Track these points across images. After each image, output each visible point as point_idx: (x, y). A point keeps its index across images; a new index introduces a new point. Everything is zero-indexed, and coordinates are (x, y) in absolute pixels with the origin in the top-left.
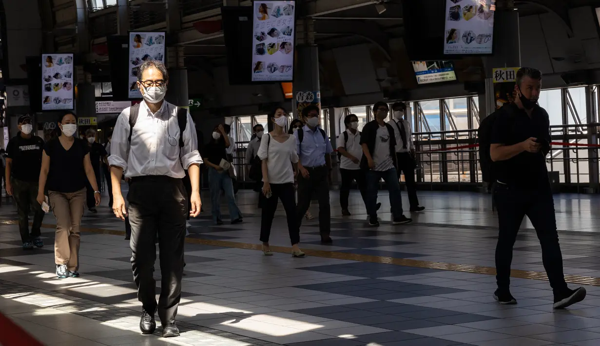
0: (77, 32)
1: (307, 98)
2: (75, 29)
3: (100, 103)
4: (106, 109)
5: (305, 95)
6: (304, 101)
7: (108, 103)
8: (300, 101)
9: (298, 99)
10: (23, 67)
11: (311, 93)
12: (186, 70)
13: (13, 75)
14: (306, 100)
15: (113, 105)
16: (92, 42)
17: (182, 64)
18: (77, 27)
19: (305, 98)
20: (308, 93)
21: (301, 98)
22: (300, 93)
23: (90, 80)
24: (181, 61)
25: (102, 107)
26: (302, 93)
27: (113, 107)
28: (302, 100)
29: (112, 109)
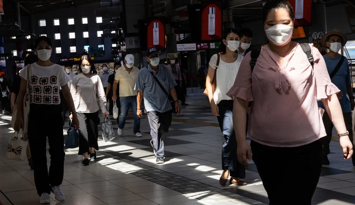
0: (166, 5)
1: (320, 36)
2: (165, 3)
3: (178, 45)
4: (182, 48)
5: (318, 34)
6: (317, 38)
7: (183, 45)
8: (315, 38)
9: (313, 37)
10: (135, 26)
11: (322, 33)
12: (234, 24)
13: (129, 31)
14: (319, 38)
15: (186, 46)
16: (174, 10)
17: (231, 20)
18: (166, 2)
19: (318, 36)
20: (320, 33)
21: (315, 36)
22: (315, 33)
23: (173, 32)
24: (231, 17)
25: (180, 47)
26: (316, 33)
27: (186, 47)
28: (317, 37)
29: (185, 48)
